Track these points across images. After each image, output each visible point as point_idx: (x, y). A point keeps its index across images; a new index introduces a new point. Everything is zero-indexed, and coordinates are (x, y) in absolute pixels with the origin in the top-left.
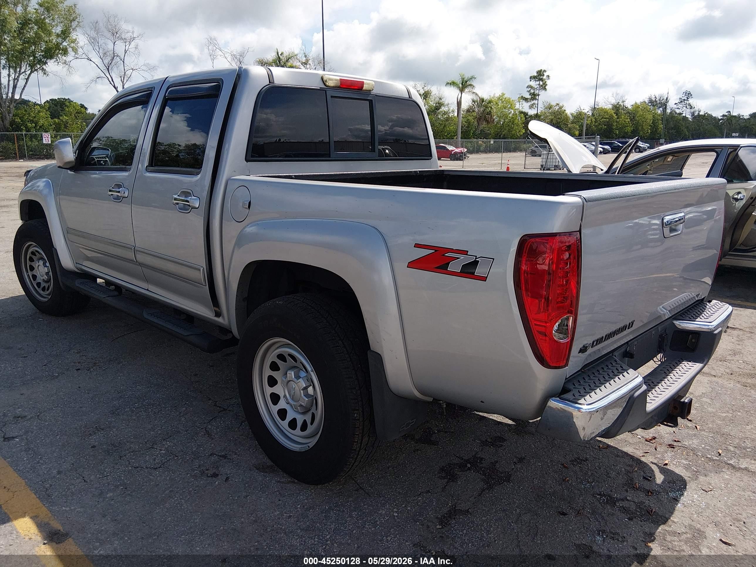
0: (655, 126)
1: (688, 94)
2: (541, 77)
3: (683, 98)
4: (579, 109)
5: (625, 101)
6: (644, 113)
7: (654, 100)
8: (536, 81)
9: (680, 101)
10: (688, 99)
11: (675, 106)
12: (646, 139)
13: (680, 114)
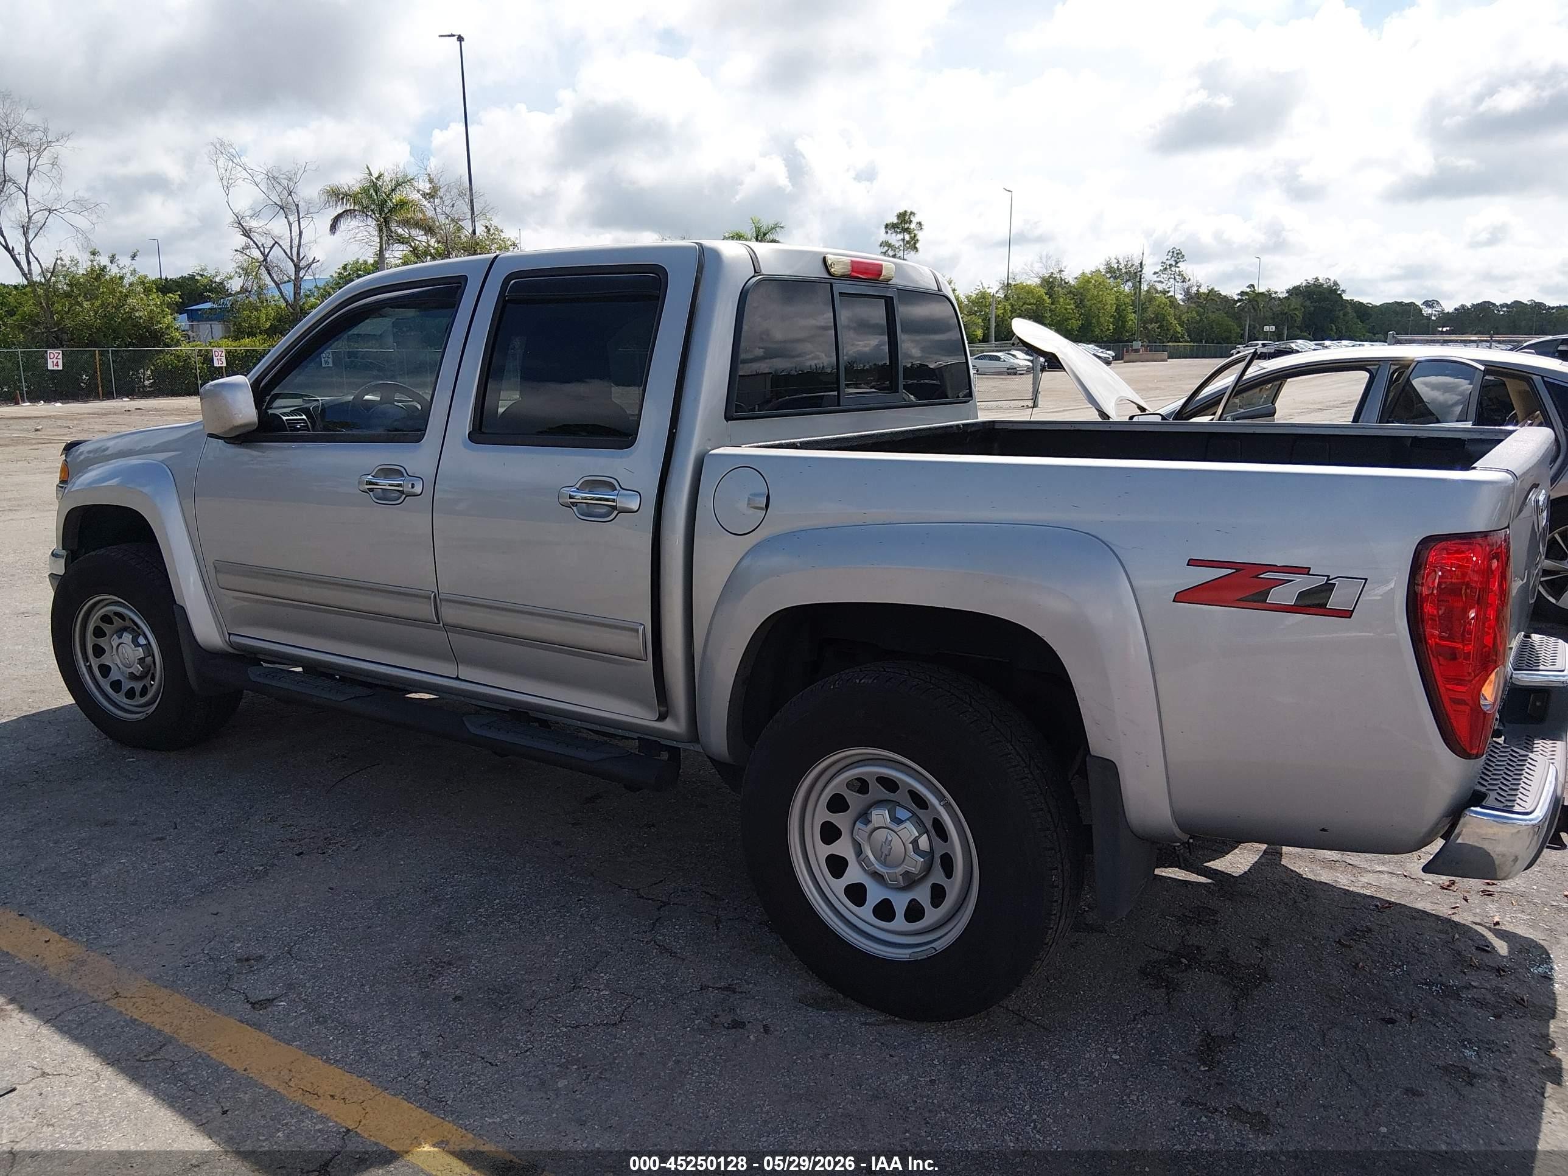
0: (1120, 316)
1: (1178, 254)
2: (906, 226)
3: (1168, 262)
4: (981, 287)
5: (1063, 271)
6: (1101, 293)
7: (1116, 266)
8: (896, 232)
9: (1162, 268)
10: (1177, 263)
11: (1155, 278)
12: (1105, 342)
13: (1165, 292)
